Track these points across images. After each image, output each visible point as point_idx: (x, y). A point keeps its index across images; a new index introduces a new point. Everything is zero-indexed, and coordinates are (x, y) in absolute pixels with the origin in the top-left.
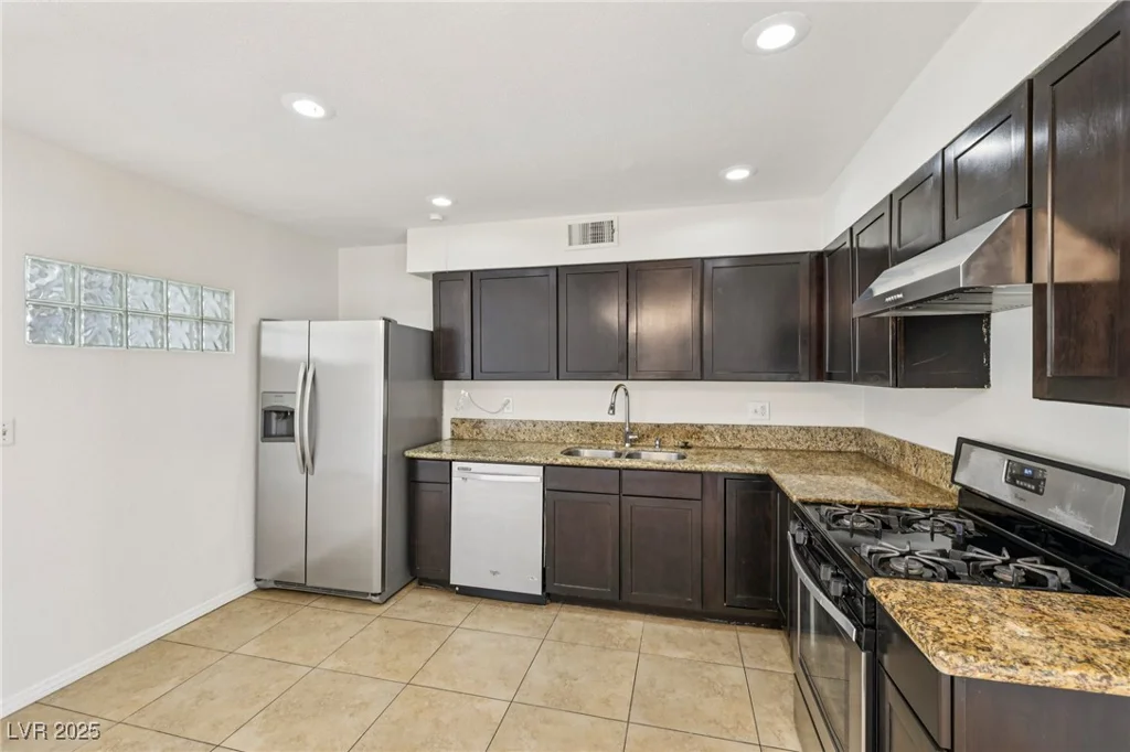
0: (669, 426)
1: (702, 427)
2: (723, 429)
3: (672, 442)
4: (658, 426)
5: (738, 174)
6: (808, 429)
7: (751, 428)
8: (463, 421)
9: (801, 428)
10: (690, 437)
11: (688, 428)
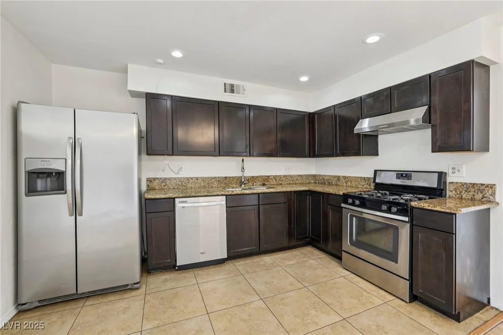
0: (257, 177)
1: (269, 177)
2: (275, 177)
3: (258, 183)
4: (253, 177)
5: (304, 79)
6: (301, 176)
7: (285, 176)
8: (155, 179)
9: (299, 176)
10: (265, 180)
11: (264, 177)
